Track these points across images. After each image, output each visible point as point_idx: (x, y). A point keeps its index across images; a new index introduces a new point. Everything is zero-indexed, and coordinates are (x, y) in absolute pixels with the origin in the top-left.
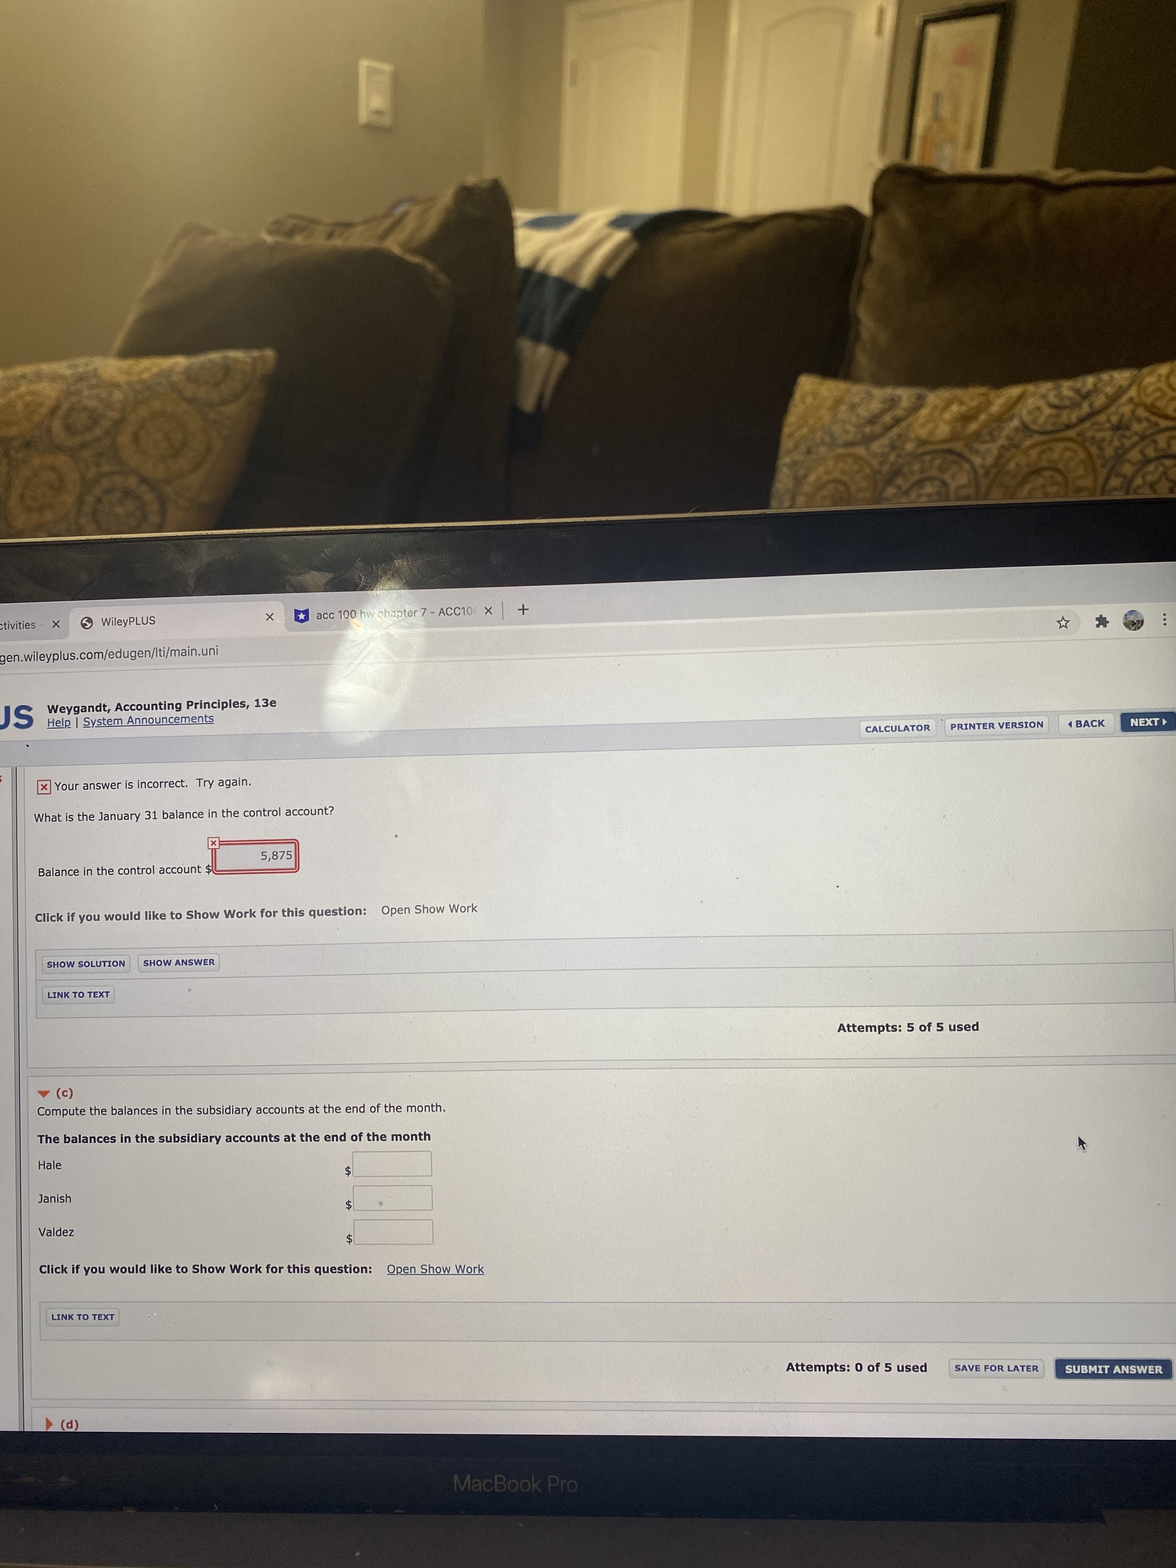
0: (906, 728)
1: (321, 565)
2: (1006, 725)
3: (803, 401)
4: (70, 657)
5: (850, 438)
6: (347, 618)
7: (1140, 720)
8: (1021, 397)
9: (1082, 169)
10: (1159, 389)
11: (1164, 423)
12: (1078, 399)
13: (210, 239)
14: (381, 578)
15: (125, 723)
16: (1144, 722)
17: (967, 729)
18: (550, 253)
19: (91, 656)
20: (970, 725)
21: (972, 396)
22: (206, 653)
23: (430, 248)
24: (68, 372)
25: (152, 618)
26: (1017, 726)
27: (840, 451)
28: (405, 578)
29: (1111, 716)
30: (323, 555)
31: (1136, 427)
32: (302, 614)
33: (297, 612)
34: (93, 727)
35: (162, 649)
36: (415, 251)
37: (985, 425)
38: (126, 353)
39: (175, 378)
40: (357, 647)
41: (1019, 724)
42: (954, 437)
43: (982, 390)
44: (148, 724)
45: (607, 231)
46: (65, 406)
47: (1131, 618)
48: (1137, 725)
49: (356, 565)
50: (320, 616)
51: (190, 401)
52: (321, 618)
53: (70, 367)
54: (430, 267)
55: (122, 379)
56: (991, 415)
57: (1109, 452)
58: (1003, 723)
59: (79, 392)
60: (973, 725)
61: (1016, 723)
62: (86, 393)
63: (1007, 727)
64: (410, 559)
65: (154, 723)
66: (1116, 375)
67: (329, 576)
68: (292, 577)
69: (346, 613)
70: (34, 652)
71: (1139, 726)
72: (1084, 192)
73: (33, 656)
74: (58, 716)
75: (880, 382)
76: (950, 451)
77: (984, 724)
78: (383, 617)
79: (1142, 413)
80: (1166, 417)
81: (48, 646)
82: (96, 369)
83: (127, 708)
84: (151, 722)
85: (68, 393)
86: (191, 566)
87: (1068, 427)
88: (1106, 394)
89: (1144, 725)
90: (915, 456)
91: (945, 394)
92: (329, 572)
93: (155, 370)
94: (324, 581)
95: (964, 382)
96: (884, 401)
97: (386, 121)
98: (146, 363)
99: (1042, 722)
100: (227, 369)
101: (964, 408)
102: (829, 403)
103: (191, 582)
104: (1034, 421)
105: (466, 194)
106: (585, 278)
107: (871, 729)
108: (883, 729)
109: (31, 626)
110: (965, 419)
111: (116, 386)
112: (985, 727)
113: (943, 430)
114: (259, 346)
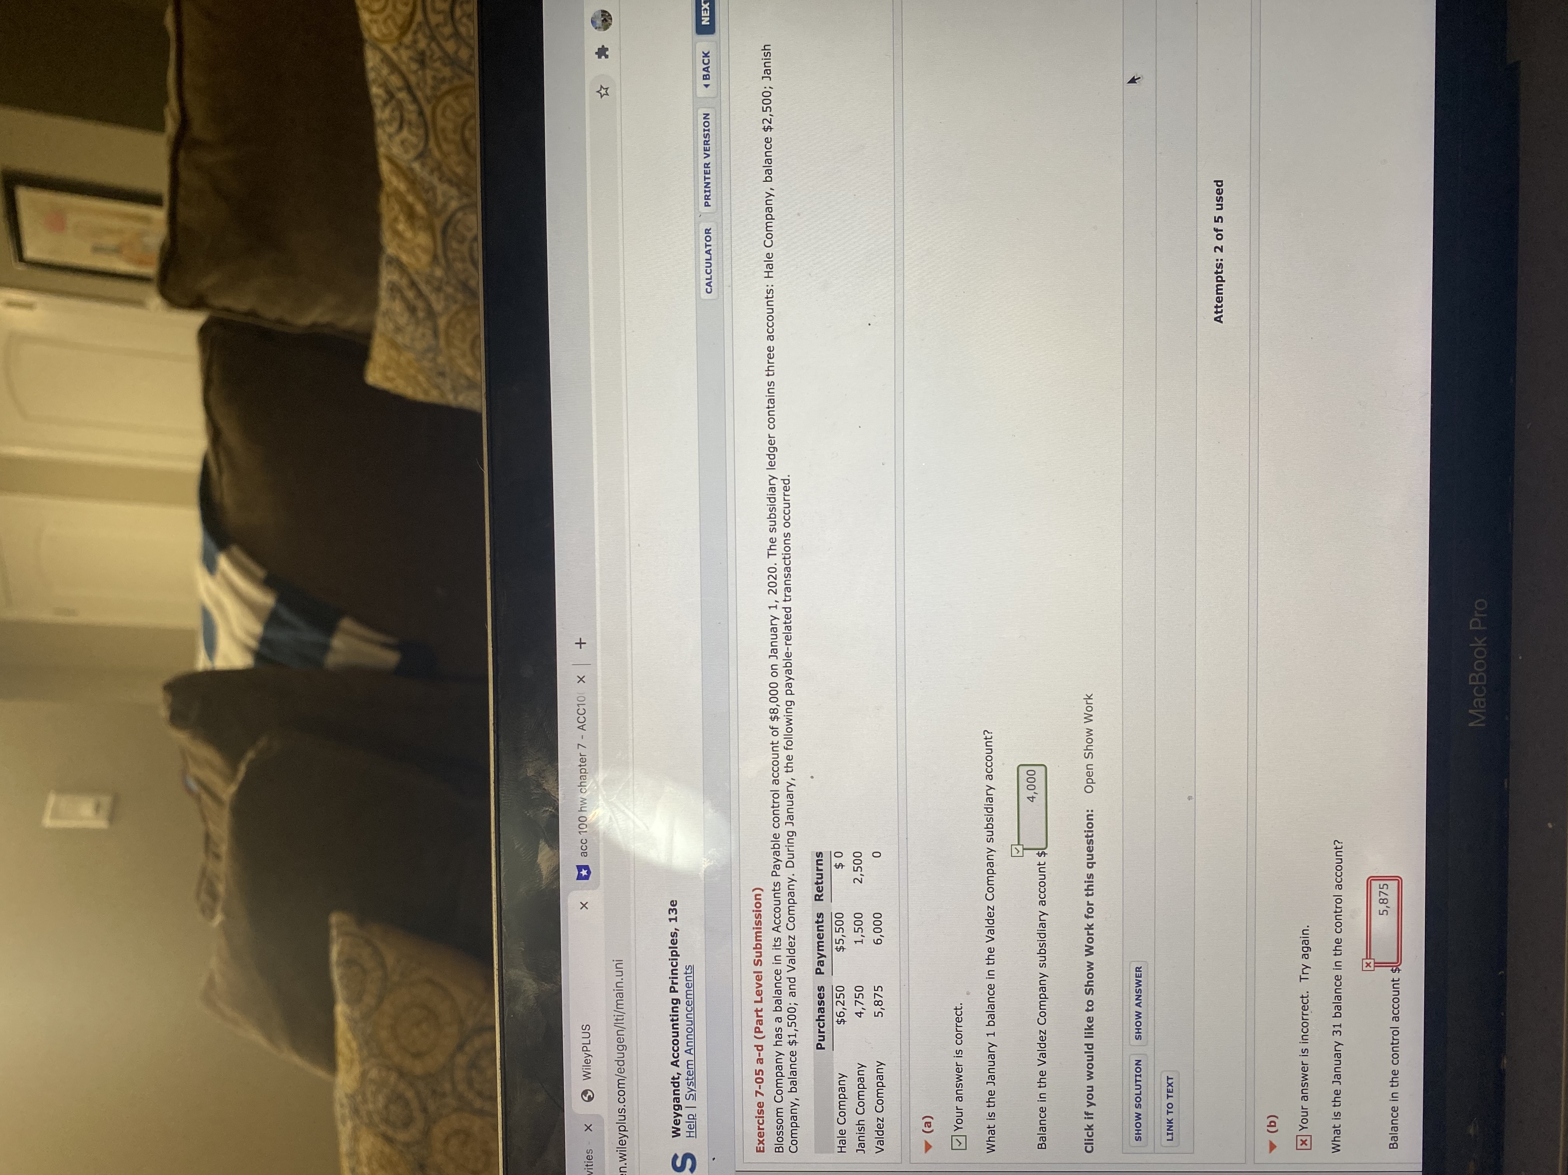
0: (708, 252)
1: (531, 853)
2: (707, 150)
3: (391, 380)
4: (622, 1114)
5: (429, 333)
6: (586, 825)
7: (703, 15)
8: (391, 160)
9: (166, 100)
10: (385, 21)
11: (419, 17)
12: (394, 102)
13: (218, 978)
14: (546, 790)
15: (691, 1057)
16: (705, 11)
17: (710, 190)
18: (240, 633)
19: (621, 1092)
20: (705, 187)
21: (389, 210)
22: (620, 971)
23: (233, 756)
24: (349, 1124)
25: (584, 1028)
26: (707, 139)
27: (442, 342)
28: (546, 765)
29: (698, 45)
30: (522, 849)
31: (422, 44)
32: (581, 872)
33: (580, 877)
34: (695, 1091)
35: (616, 1017)
36: (235, 769)
37: (419, 198)
38: (331, 1065)
39: (357, 1015)
40: (617, 815)
41: (705, 138)
42: (430, 228)
43: (383, 199)
44: (693, 1033)
45: (218, 576)
46: (383, 1128)
47: (599, 22)
48: (708, 19)
49: (532, 816)
50: (584, 854)
51: (381, 999)
52: (586, 853)
53: (344, 1123)
54: (250, 755)
55: (357, 1070)
56: (408, 190)
57: (447, 72)
58: (705, 153)
59: (369, 1114)
60: (705, 184)
61: (705, 141)
62: (371, 1106)
63: (709, 150)
64: (527, 760)
65: (692, 1027)
66: (370, 64)
67: (542, 844)
68: (543, 882)
69: (581, 826)
70: (617, 1151)
71: (709, 17)
72: (188, 96)
73: (621, 1152)
74: (683, 1127)
75: (373, 304)
76: (444, 231)
77: (705, 174)
78: (587, 788)
79: (408, 39)
80: (412, 14)
81: (611, 1136)
82: (347, 1096)
83: (676, 1055)
84: (691, 1030)
85: (371, 1125)
86: (530, 986)
87: (421, 113)
88: (389, 75)
89: (708, 12)
90: (448, 267)
91: (387, 237)
92: (539, 844)
93: (349, 1036)
94: (548, 849)
95: (376, 218)
96: (393, 298)
97: (106, 800)
98: (341, 1045)
99: (704, 114)
100: (349, 962)
101: (402, 218)
102: (393, 353)
103: (548, 986)
104: (415, 146)
105: (177, 718)
106: (266, 599)
107: (709, 288)
108: (709, 276)
109: (590, 1154)
110: (411, 215)
111: (364, 1074)
112: (708, 172)
113: (423, 239)
114: (327, 929)
